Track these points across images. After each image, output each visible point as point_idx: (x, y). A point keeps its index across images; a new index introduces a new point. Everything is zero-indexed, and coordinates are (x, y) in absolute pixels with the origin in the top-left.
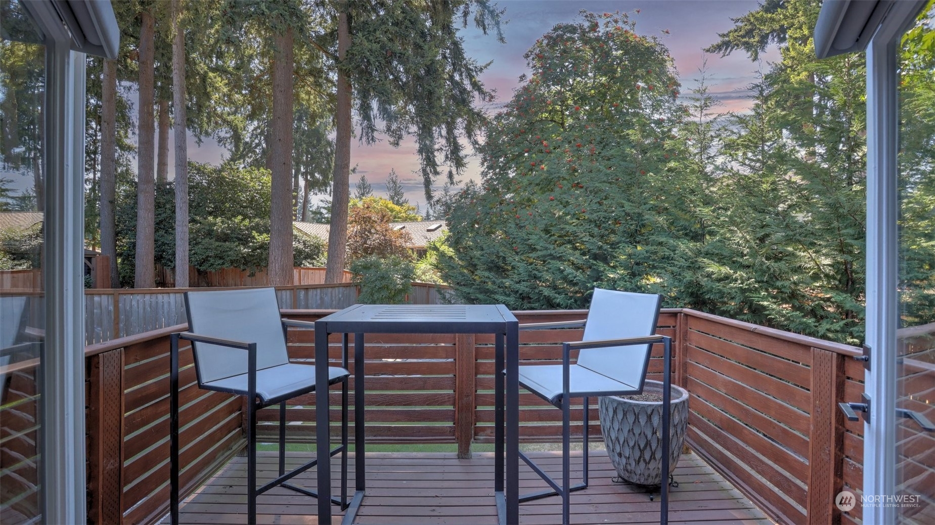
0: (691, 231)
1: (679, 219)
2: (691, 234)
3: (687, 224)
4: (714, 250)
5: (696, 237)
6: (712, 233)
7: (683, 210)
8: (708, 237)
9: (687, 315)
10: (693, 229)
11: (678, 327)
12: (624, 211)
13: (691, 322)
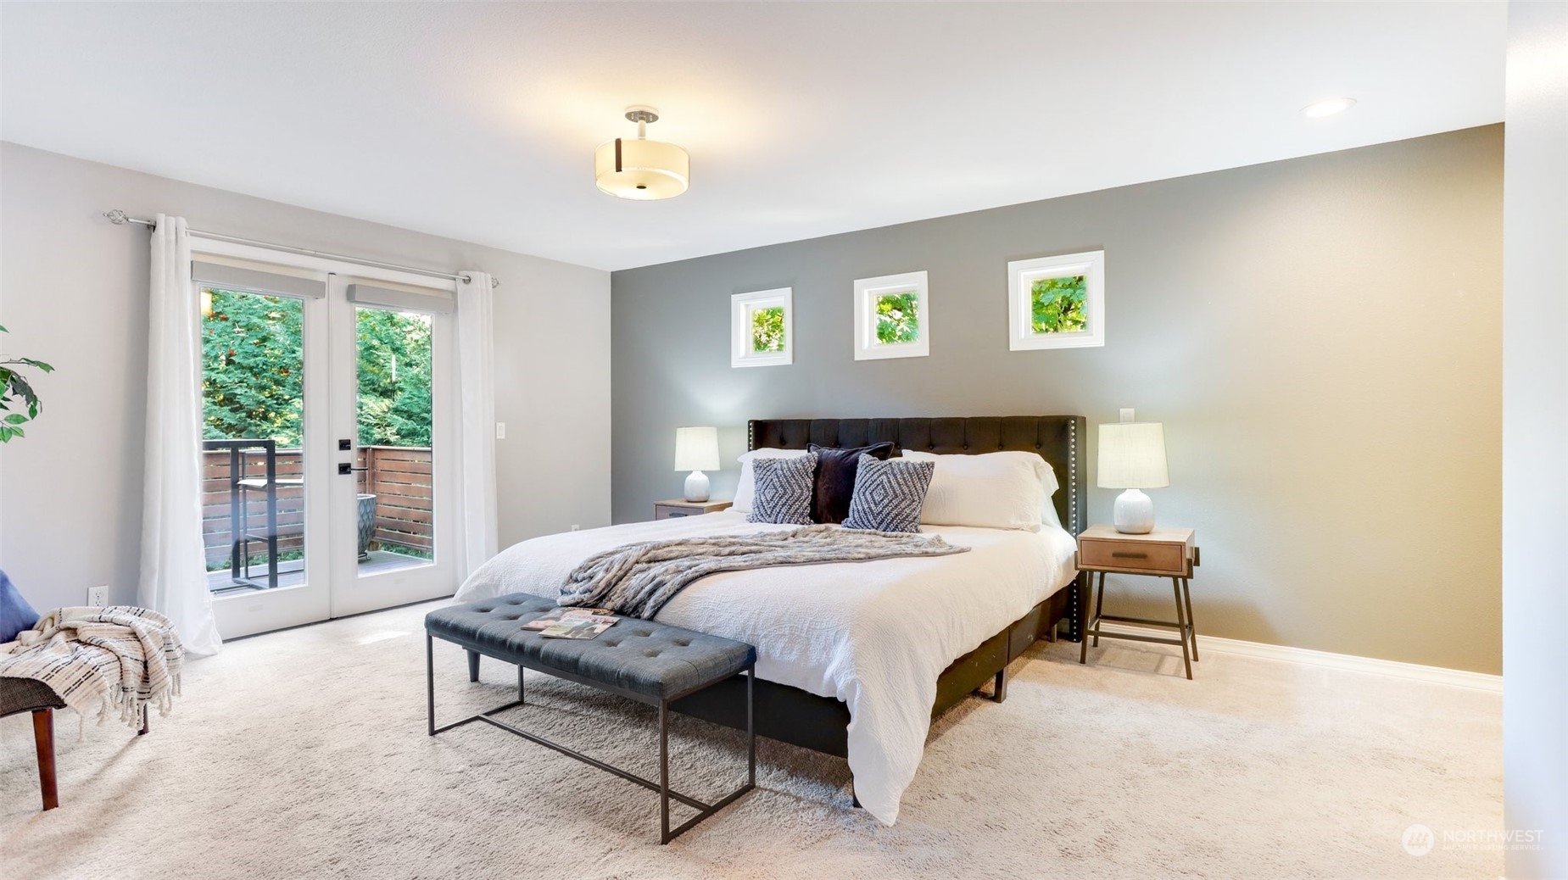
0: (379, 386)
1: (366, 372)
2: (380, 389)
3: (375, 378)
4: (403, 407)
5: (386, 393)
6: (401, 390)
7: (370, 362)
8: (400, 393)
9: (374, 449)
10: (381, 384)
11: (367, 459)
12: (295, 358)
13: (378, 455)
